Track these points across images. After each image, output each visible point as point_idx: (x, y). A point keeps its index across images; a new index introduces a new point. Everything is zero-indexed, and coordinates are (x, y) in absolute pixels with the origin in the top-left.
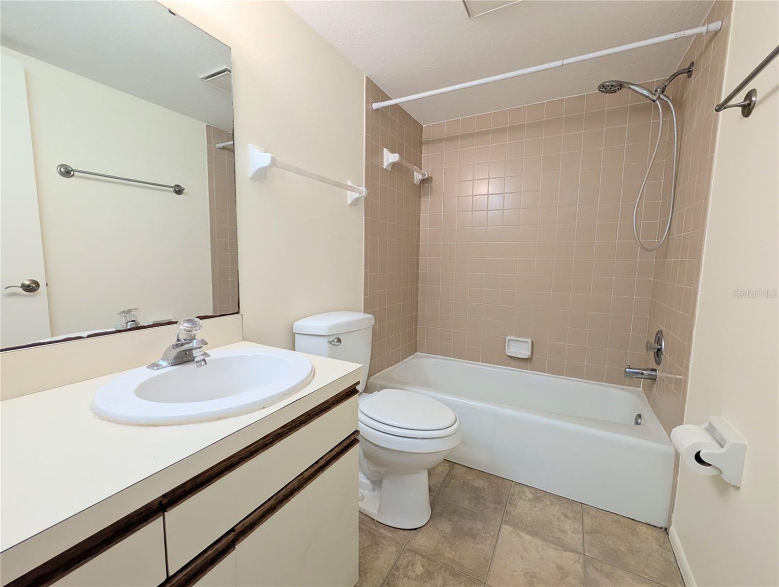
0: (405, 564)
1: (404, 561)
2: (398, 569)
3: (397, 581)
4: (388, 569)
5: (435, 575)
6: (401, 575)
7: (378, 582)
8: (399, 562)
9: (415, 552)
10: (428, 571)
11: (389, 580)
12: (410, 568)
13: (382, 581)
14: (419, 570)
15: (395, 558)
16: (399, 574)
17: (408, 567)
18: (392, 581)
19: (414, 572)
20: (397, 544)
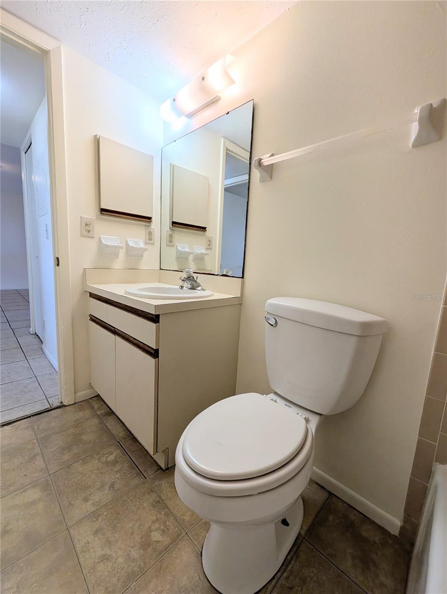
0: (168, 523)
1: (170, 524)
2: (166, 515)
3: (157, 509)
4: (170, 506)
5: (142, 551)
6: (160, 516)
7: (164, 494)
8: (172, 519)
9: (175, 540)
10: (149, 545)
11: (160, 503)
12: (162, 527)
13: (163, 498)
14: (156, 536)
15: (178, 516)
16: (161, 514)
17: (164, 525)
18: (158, 506)
19: (157, 529)
20: (191, 523)
